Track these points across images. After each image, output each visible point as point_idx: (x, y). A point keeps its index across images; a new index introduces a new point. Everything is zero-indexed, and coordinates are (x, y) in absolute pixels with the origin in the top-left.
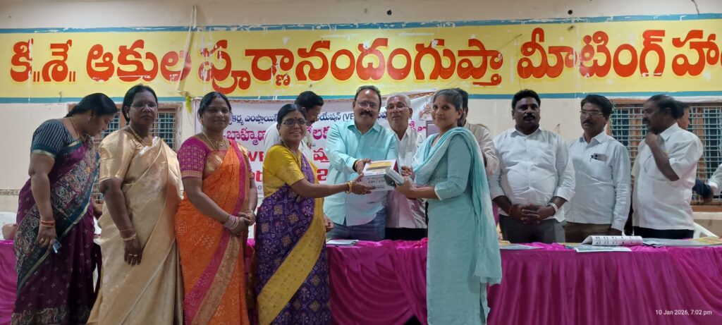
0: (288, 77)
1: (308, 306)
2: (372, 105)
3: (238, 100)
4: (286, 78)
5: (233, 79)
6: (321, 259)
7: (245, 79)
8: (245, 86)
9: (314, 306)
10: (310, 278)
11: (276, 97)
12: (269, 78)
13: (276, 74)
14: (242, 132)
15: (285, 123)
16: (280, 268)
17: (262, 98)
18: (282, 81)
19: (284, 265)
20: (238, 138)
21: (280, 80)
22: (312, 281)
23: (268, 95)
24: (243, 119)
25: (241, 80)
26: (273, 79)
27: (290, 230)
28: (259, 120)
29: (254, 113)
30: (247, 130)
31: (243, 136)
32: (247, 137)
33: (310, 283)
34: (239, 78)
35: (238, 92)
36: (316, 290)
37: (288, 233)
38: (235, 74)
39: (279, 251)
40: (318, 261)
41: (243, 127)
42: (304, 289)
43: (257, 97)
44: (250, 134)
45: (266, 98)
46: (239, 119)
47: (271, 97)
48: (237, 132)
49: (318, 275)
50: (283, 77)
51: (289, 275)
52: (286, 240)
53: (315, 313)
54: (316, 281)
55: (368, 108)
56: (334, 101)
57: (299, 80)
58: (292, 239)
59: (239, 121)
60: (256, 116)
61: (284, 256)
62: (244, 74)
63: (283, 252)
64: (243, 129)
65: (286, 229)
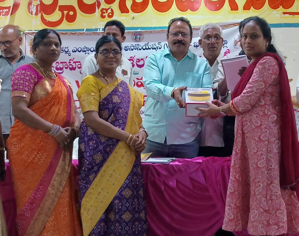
0: (112, 10)
1: (120, 217)
2: (184, 34)
3: (66, 33)
4: (109, 11)
5: (60, 13)
6: (133, 173)
7: (71, 13)
8: (71, 19)
9: (127, 216)
10: (122, 191)
11: (101, 30)
12: (94, 11)
13: (100, 8)
14: (70, 63)
15: (101, 53)
16: (94, 182)
17: (87, 30)
18: (106, 14)
19: (97, 179)
20: (66, 68)
21: (104, 13)
22: (124, 193)
23: (93, 28)
24: (70, 50)
25: (68, 14)
26: (98, 12)
27: (101, 147)
28: (85, 51)
29: (81, 44)
30: (74, 61)
31: (71, 66)
32: (74, 67)
33: (122, 195)
34: (66, 12)
35: (65, 26)
36: (127, 201)
37: (100, 151)
38: (62, 8)
39: (93, 168)
40: (129, 175)
41: (71, 57)
42: (117, 201)
43: (83, 30)
44: (77, 64)
45: (91, 30)
46: (66, 50)
47: (97, 29)
48: (66, 63)
49: (129, 188)
50: (107, 10)
51: (102, 189)
52: (98, 158)
53: (127, 223)
54: (127, 193)
55: (180, 37)
56: (155, 32)
57: (122, 13)
58: (103, 156)
59: (66, 52)
60: (82, 47)
61: (97, 172)
62: (71, 8)
63: (96, 168)
64: (70, 60)
65: (97, 147)
